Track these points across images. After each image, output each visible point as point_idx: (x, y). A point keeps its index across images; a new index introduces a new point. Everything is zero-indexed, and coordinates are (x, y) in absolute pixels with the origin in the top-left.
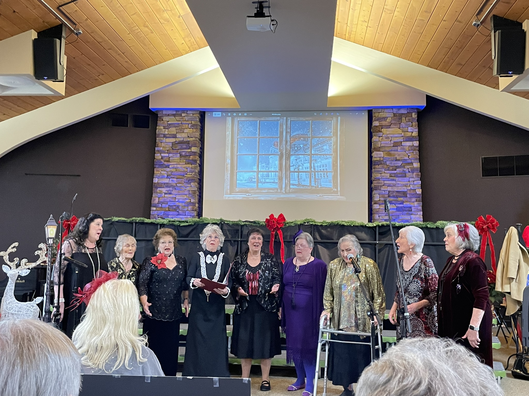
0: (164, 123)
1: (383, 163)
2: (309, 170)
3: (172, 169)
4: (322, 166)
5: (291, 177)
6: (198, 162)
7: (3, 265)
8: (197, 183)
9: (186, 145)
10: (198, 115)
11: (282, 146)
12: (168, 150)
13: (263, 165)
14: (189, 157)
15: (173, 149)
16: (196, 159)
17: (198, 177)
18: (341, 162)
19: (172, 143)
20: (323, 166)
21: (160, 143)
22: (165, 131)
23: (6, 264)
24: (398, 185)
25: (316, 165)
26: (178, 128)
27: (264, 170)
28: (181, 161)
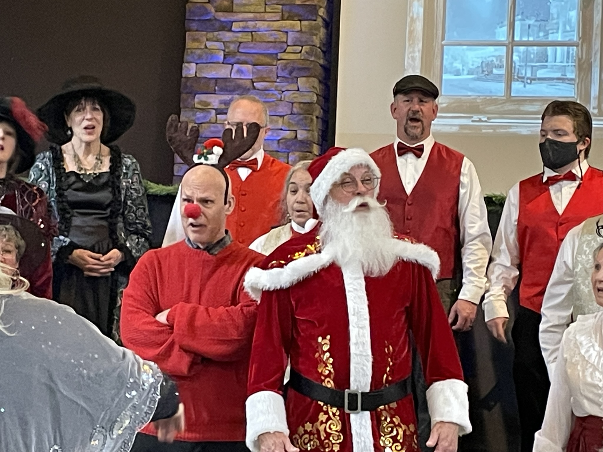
3: (240, 35)
6: (322, 12)
8: (316, 80)
13: (528, 22)
16: (316, 3)
17: (322, 62)
27: (531, 39)
28: (268, 10)
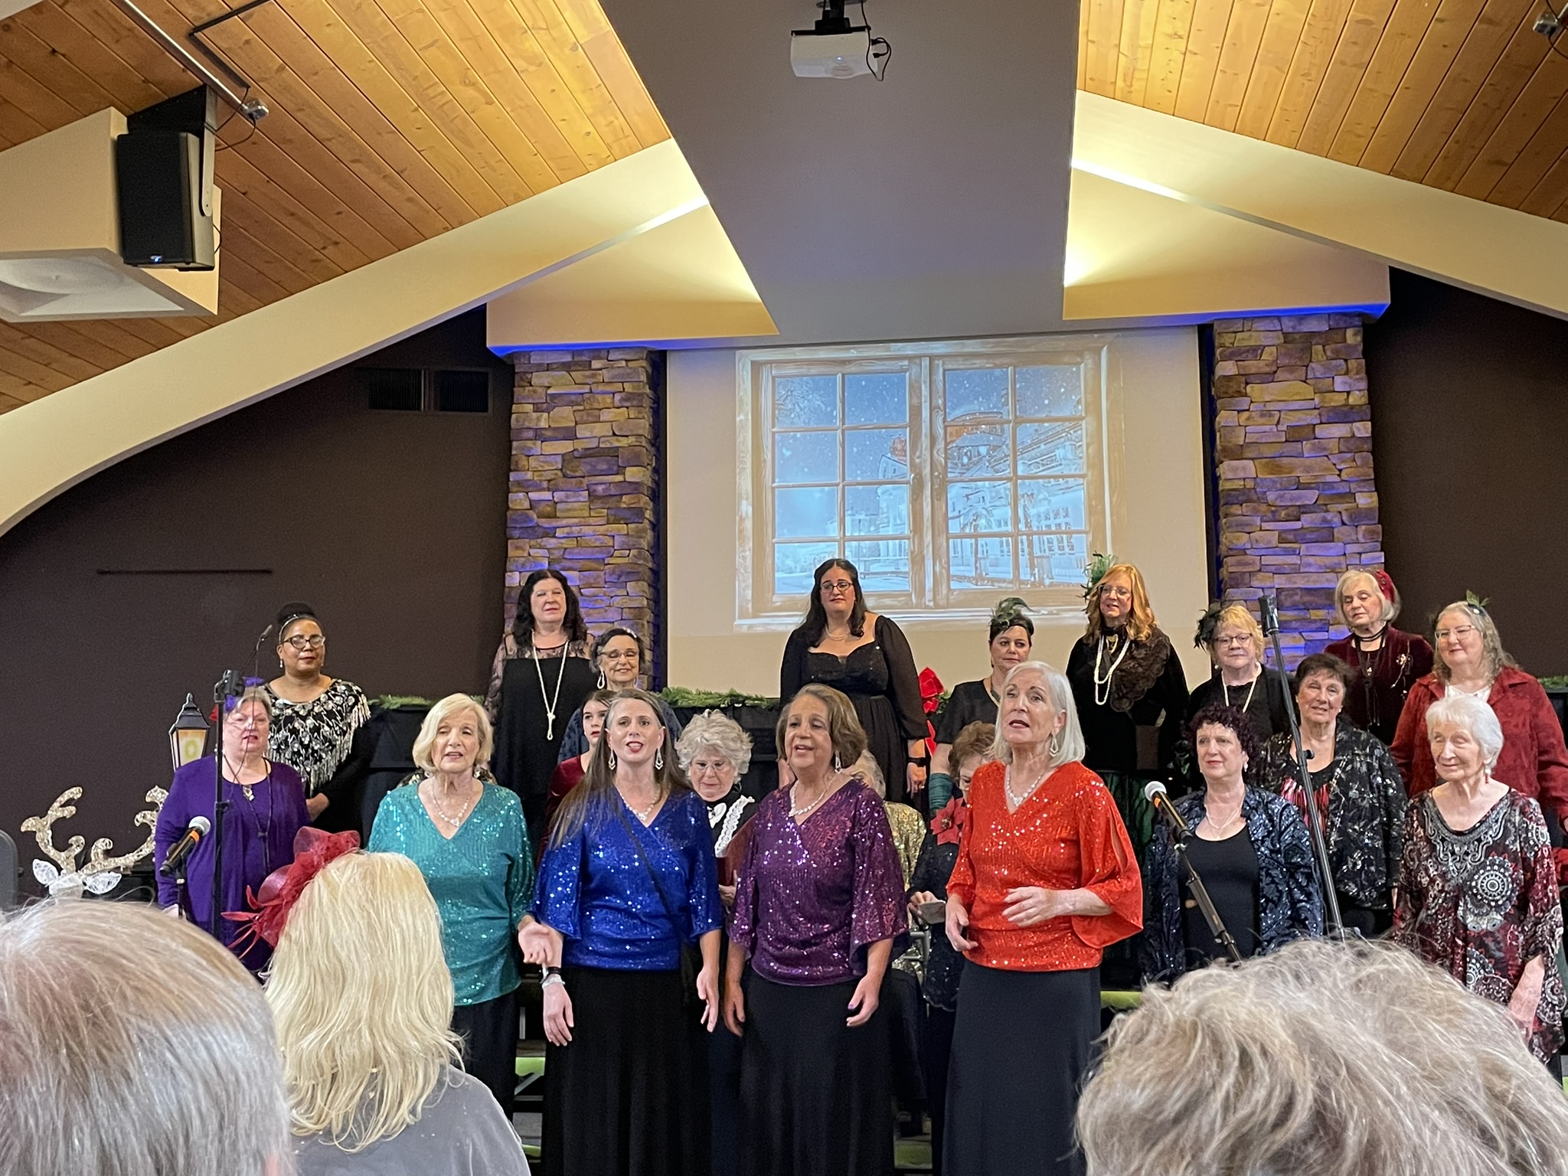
0: (535, 392)
1: (1255, 497)
2: (1010, 528)
3: (563, 541)
4: (1052, 516)
5: (952, 554)
6: (648, 514)
7: (36, 861)
8: (645, 584)
9: (608, 463)
10: (644, 363)
11: (918, 454)
12: (549, 481)
13: (858, 517)
14: (618, 498)
15: (565, 476)
16: (641, 505)
17: (650, 565)
18: (1114, 499)
19: (563, 455)
20: (1056, 515)
21: (524, 457)
22: (539, 419)
23: (45, 858)
24: (1307, 570)
25: (1032, 512)
26: (581, 408)
27: (862, 534)
28: (593, 514)
